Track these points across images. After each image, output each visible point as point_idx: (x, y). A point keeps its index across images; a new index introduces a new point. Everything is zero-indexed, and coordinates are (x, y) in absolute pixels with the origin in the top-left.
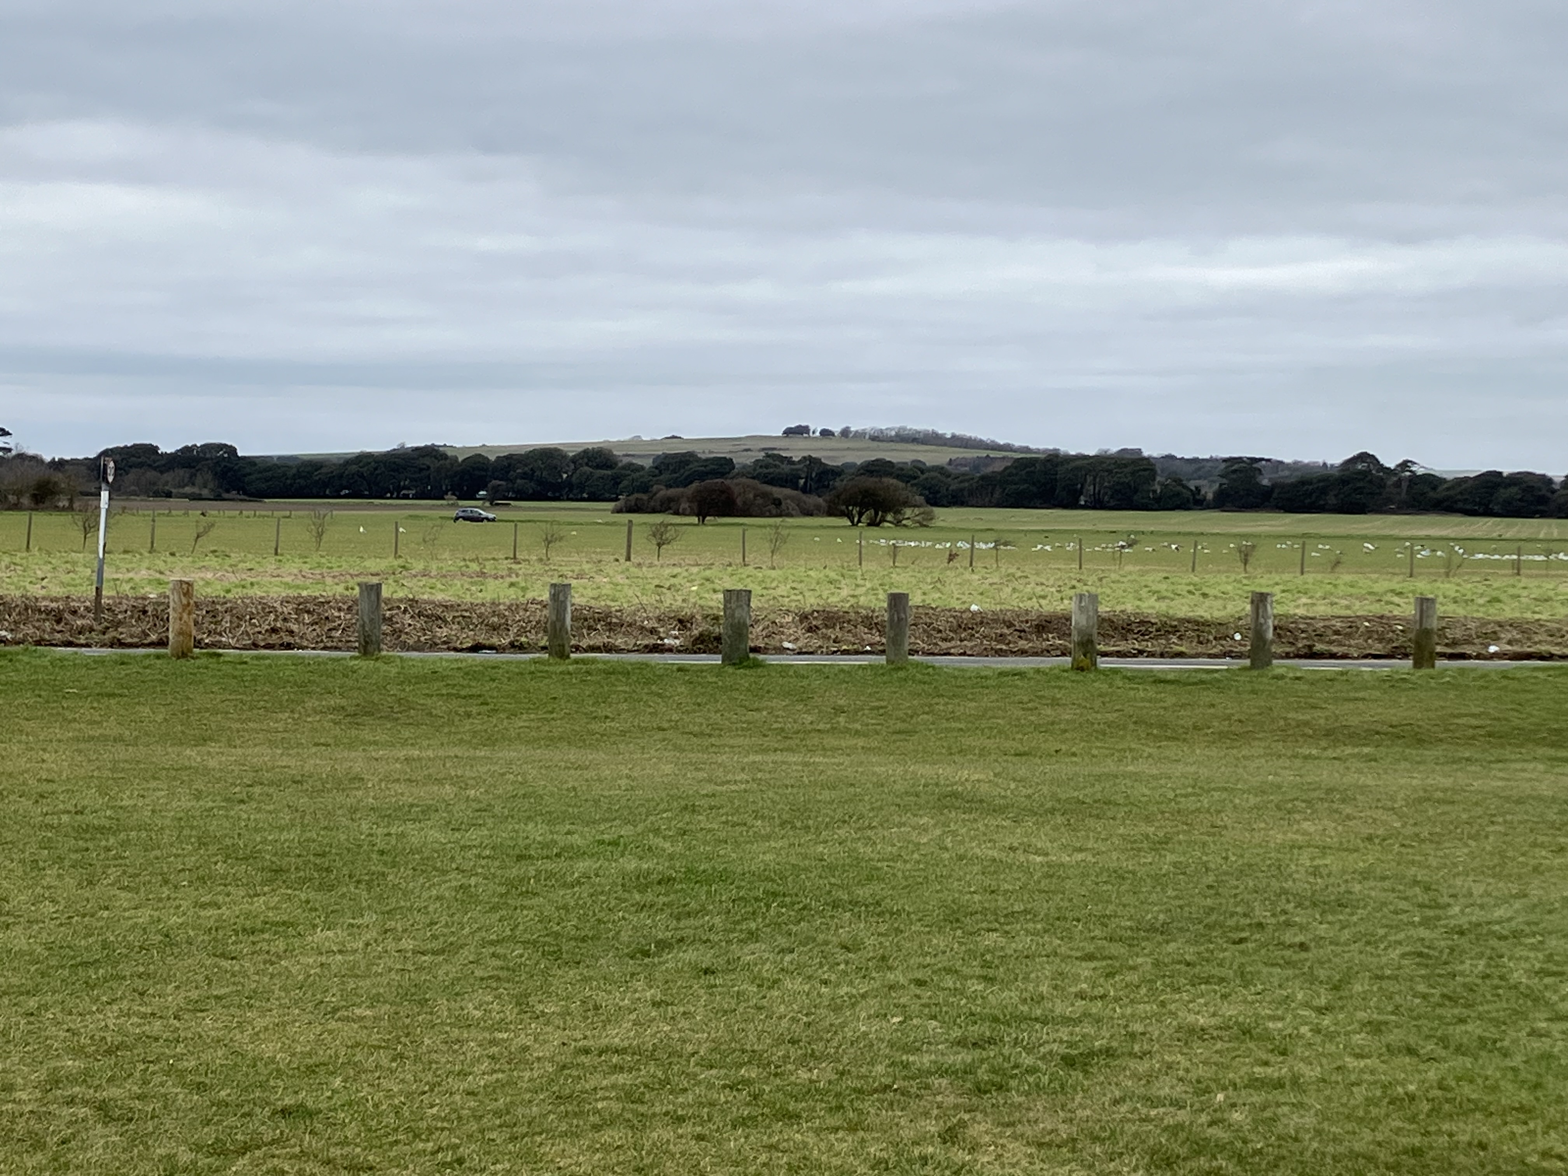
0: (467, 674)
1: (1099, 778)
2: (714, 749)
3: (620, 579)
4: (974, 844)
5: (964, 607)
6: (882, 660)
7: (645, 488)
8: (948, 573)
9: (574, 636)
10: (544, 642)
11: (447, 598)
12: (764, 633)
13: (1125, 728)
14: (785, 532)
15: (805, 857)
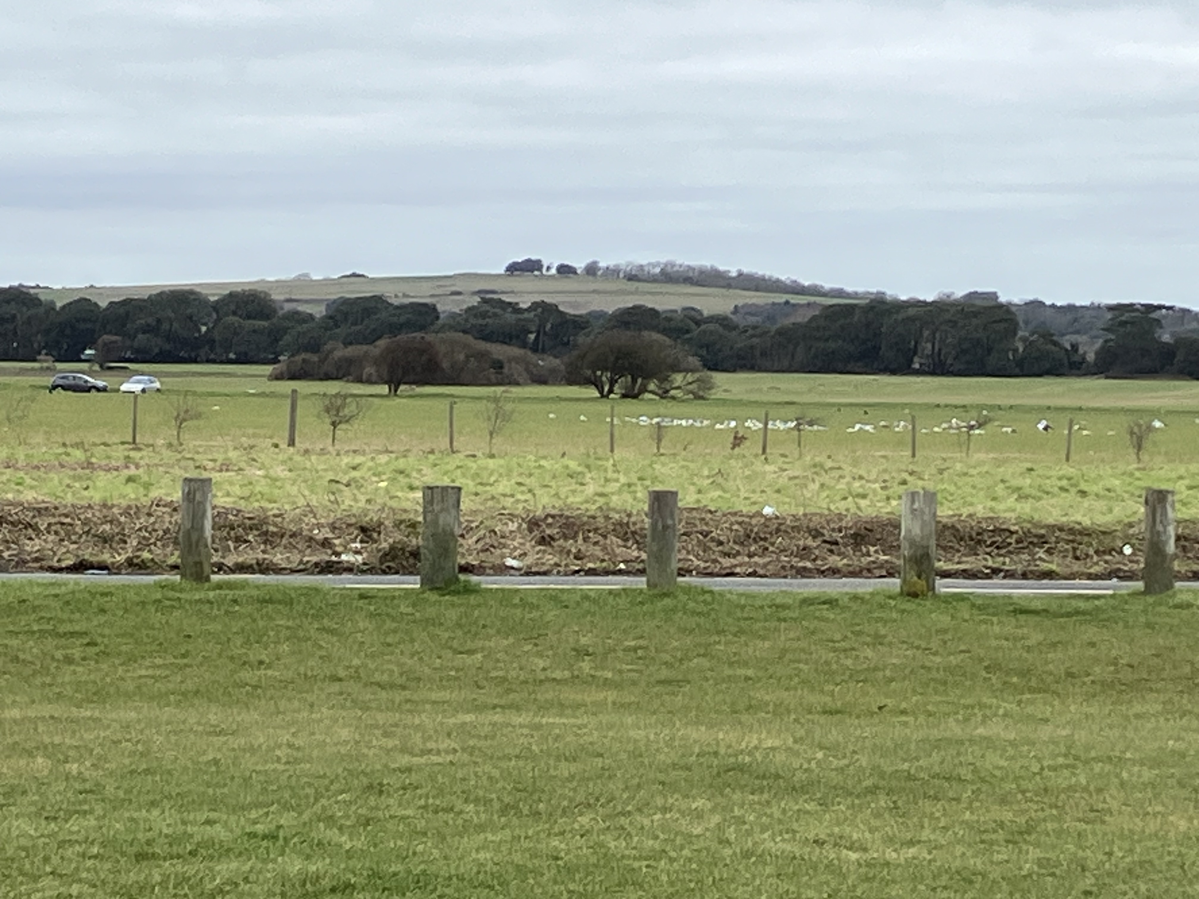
0: (68, 603)
1: (938, 744)
2: (408, 706)
3: (280, 471)
4: (766, 835)
5: (754, 509)
6: (641, 582)
7: (314, 347)
8: (733, 462)
9: (216, 550)
10: (174, 559)
11: (40, 498)
12: (479, 546)
13: (974, 676)
14: (509, 407)
15: (534, 855)
